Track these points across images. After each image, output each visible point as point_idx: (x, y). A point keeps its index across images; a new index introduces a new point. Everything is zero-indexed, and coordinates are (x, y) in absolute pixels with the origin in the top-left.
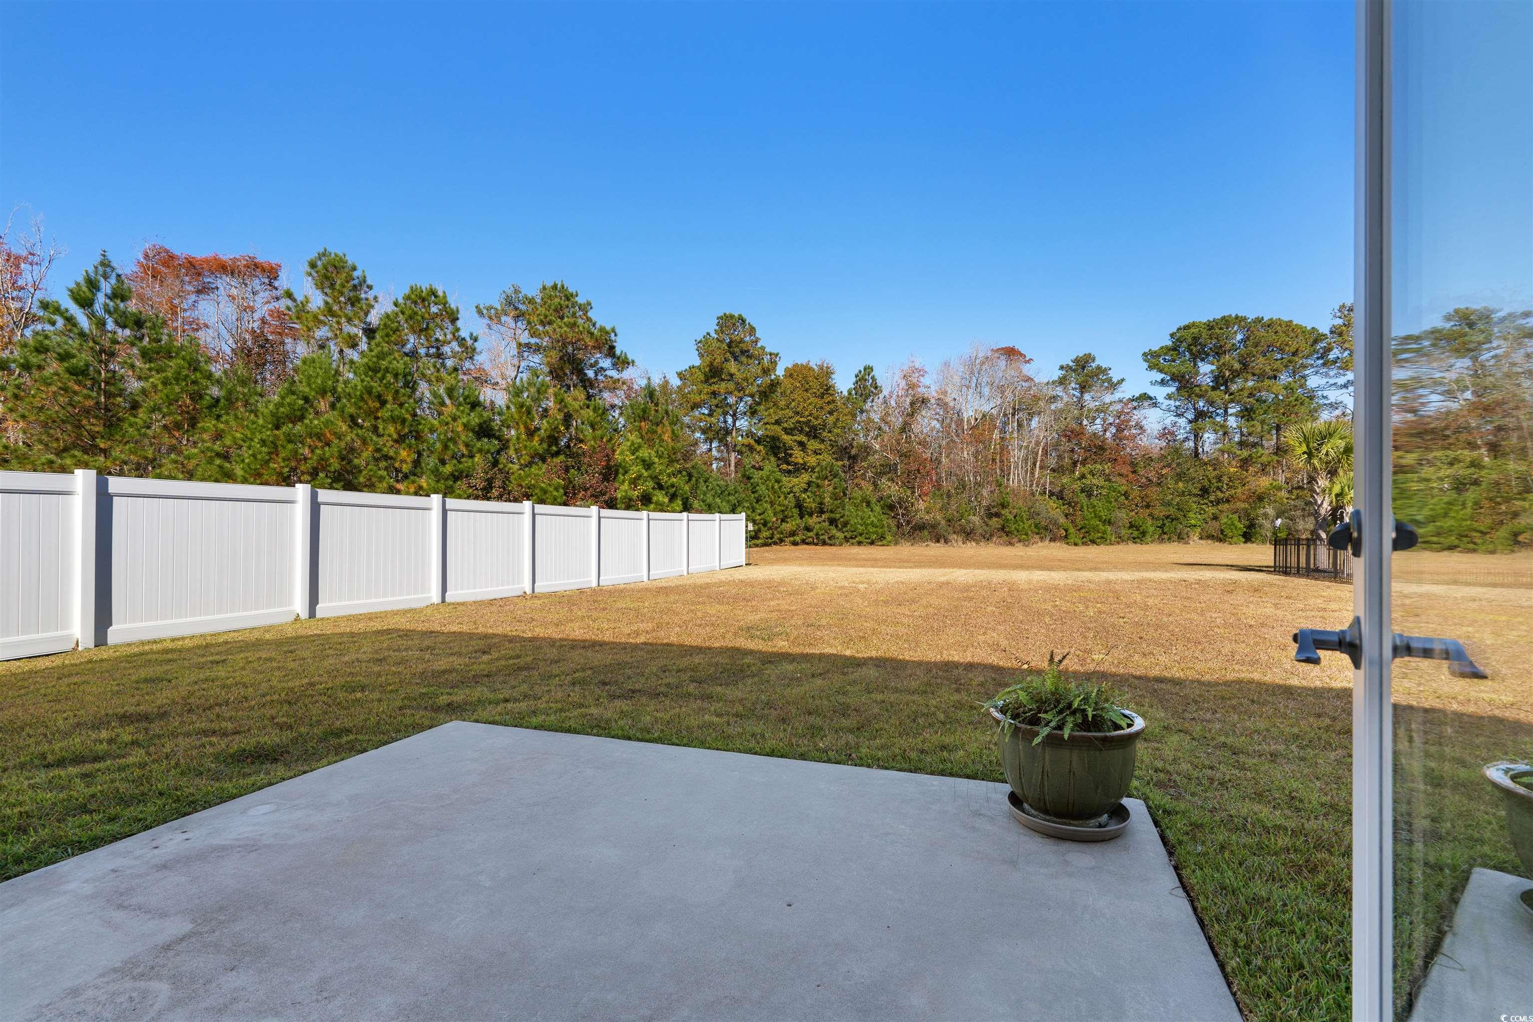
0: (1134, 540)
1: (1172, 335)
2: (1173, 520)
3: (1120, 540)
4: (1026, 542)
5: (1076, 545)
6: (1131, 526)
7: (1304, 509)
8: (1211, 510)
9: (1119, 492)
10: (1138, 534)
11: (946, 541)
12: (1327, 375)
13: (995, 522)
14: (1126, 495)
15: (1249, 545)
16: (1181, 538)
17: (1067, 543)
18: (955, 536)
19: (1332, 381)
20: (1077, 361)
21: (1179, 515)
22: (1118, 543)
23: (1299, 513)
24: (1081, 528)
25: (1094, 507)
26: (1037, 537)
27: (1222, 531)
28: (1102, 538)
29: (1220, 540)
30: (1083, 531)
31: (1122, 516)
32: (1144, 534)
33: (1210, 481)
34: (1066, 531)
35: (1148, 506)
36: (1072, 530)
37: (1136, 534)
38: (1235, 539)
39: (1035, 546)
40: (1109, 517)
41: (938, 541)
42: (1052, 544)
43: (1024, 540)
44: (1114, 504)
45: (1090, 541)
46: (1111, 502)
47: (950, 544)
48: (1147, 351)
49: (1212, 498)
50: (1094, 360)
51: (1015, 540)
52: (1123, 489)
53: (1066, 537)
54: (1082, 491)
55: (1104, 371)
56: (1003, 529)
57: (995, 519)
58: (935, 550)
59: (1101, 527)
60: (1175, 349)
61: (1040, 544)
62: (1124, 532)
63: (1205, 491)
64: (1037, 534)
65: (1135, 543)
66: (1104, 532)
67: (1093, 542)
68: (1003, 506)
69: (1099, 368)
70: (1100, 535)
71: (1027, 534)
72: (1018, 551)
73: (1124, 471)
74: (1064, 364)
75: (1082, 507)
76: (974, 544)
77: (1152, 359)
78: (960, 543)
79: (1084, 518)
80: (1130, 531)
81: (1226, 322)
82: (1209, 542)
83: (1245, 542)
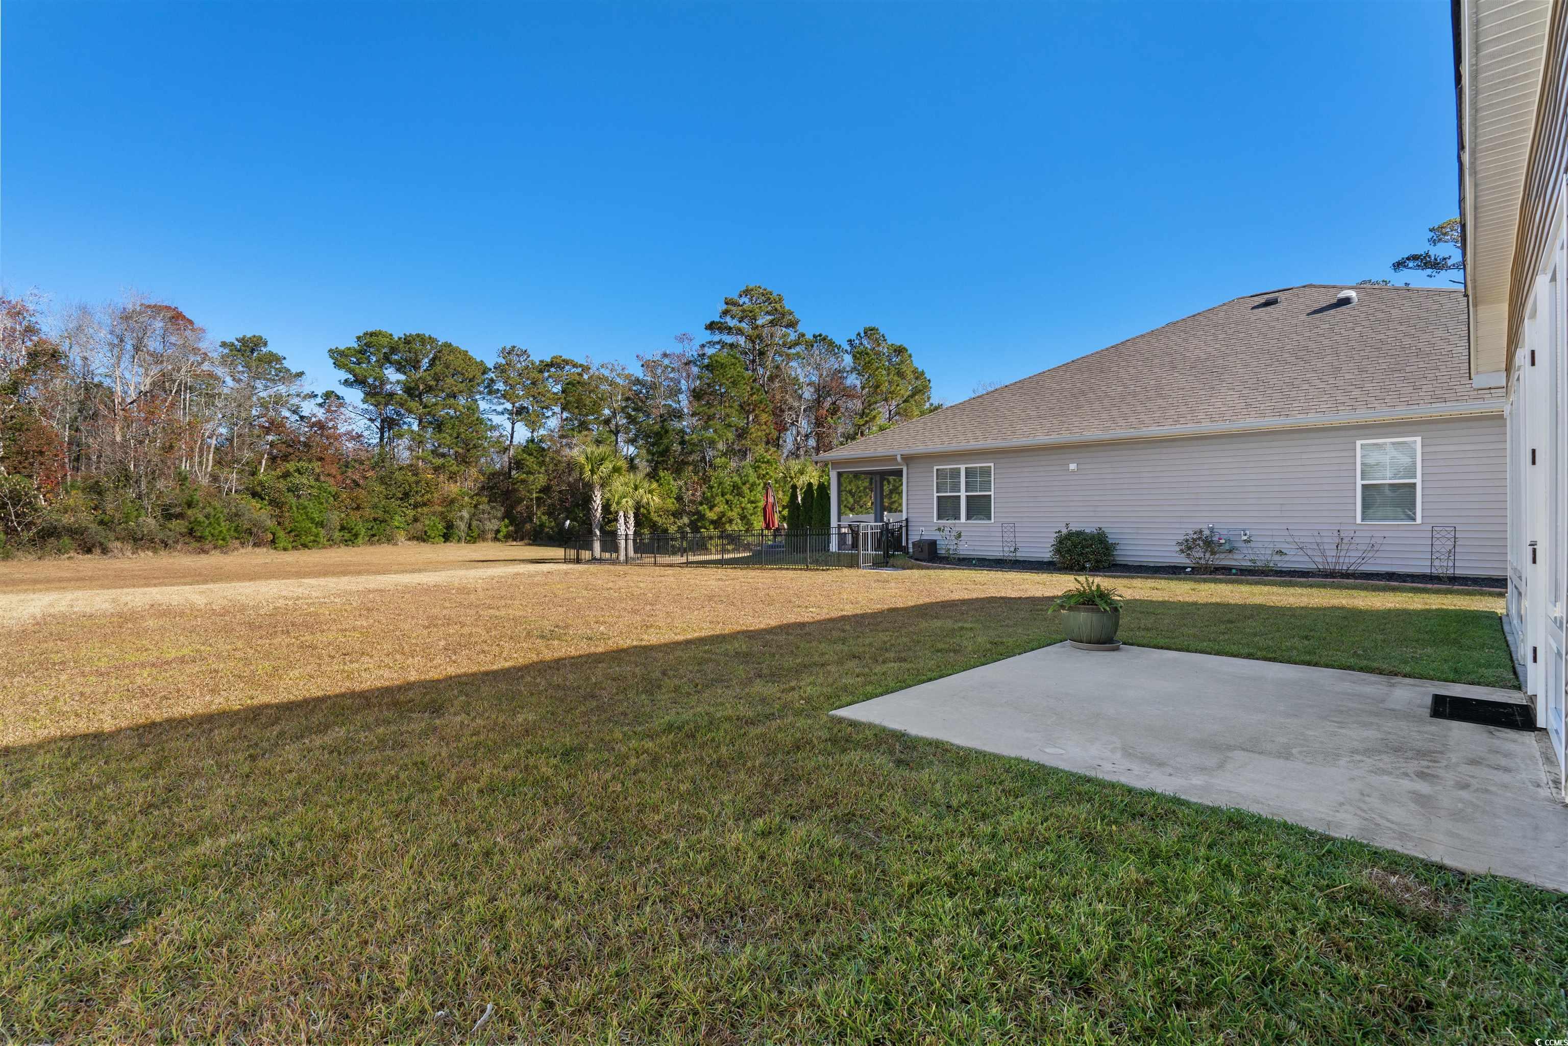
0: (345, 542)
1: (359, 338)
2: (381, 522)
3: (332, 542)
4: (224, 549)
5: (285, 549)
6: (342, 528)
7: (489, 513)
8: (411, 513)
9: (330, 493)
10: (349, 536)
11: (105, 551)
12: (491, 401)
13: (177, 525)
14: (336, 497)
15: (448, 544)
16: (390, 540)
17: (275, 548)
18: (119, 544)
19: (494, 407)
20: (242, 340)
21: (387, 516)
22: (331, 546)
23: (486, 516)
24: (291, 532)
25: (305, 508)
26: (238, 541)
27: (426, 532)
28: (314, 541)
29: (424, 541)
30: (293, 534)
31: (335, 518)
32: (356, 536)
33: (410, 486)
34: (274, 534)
35: (358, 508)
36: (281, 534)
37: (347, 536)
38: (437, 539)
39: (236, 553)
40: (321, 519)
41: (89, 551)
42: (257, 550)
43: (221, 547)
44: (325, 505)
45: (302, 545)
46: (322, 504)
47: (110, 554)
48: (334, 348)
49: (412, 501)
50: (265, 344)
51: (211, 546)
52: (333, 489)
53: (273, 541)
54: (289, 490)
55: (278, 359)
56: (191, 532)
57: (175, 522)
58: (89, 563)
59: (314, 530)
60: (362, 352)
61: (242, 551)
62: (337, 535)
63: (406, 495)
64: (237, 538)
65: (347, 545)
66: (317, 535)
67: (305, 546)
68: (190, 505)
69: (271, 354)
70: (312, 538)
71: (223, 539)
72: (214, 560)
73: (334, 472)
74: (228, 340)
75: (291, 508)
76: (150, 554)
77: (339, 358)
78: (129, 554)
79: (293, 520)
80: (342, 533)
81: (423, 339)
82: (415, 542)
83: (445, 542)
